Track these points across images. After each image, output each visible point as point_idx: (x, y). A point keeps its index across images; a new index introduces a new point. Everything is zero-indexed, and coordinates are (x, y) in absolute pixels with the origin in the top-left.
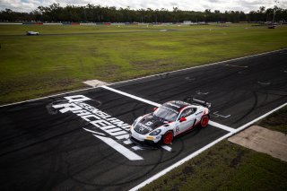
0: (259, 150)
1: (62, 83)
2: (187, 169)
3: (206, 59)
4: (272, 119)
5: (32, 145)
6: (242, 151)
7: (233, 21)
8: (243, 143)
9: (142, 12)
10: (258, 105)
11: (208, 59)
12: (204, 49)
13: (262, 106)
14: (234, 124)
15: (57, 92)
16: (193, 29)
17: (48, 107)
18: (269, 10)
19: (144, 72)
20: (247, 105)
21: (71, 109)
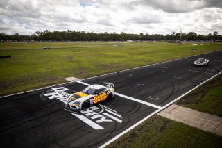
0: (177, 120)
1: (50, 79)
2: (132, 134)
3: (141, 63)
4: (184, 100)
5: (31, 121)
6: (167, 121)
7: (157, 40)
8: (167, 116)
9: (102, 35)
10: (175, 91)
11: (143, 63)
12: (141, 57)
13: (177, 92)
14: (161, 104)
15: (47, 85)
16: (133, 44)
17: (41, 95)
18: (177, 34)
19: (104, 71)
20: (168, 91)
21: (56, 97)
